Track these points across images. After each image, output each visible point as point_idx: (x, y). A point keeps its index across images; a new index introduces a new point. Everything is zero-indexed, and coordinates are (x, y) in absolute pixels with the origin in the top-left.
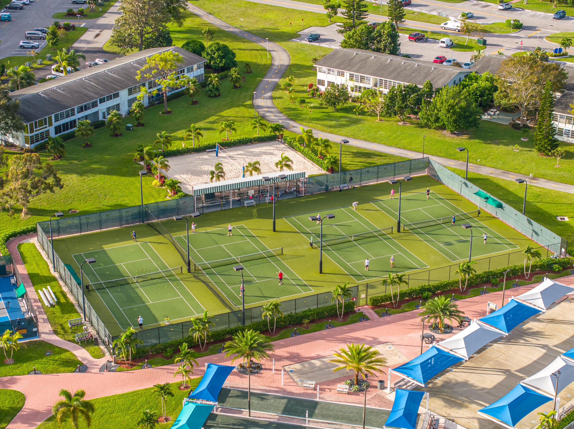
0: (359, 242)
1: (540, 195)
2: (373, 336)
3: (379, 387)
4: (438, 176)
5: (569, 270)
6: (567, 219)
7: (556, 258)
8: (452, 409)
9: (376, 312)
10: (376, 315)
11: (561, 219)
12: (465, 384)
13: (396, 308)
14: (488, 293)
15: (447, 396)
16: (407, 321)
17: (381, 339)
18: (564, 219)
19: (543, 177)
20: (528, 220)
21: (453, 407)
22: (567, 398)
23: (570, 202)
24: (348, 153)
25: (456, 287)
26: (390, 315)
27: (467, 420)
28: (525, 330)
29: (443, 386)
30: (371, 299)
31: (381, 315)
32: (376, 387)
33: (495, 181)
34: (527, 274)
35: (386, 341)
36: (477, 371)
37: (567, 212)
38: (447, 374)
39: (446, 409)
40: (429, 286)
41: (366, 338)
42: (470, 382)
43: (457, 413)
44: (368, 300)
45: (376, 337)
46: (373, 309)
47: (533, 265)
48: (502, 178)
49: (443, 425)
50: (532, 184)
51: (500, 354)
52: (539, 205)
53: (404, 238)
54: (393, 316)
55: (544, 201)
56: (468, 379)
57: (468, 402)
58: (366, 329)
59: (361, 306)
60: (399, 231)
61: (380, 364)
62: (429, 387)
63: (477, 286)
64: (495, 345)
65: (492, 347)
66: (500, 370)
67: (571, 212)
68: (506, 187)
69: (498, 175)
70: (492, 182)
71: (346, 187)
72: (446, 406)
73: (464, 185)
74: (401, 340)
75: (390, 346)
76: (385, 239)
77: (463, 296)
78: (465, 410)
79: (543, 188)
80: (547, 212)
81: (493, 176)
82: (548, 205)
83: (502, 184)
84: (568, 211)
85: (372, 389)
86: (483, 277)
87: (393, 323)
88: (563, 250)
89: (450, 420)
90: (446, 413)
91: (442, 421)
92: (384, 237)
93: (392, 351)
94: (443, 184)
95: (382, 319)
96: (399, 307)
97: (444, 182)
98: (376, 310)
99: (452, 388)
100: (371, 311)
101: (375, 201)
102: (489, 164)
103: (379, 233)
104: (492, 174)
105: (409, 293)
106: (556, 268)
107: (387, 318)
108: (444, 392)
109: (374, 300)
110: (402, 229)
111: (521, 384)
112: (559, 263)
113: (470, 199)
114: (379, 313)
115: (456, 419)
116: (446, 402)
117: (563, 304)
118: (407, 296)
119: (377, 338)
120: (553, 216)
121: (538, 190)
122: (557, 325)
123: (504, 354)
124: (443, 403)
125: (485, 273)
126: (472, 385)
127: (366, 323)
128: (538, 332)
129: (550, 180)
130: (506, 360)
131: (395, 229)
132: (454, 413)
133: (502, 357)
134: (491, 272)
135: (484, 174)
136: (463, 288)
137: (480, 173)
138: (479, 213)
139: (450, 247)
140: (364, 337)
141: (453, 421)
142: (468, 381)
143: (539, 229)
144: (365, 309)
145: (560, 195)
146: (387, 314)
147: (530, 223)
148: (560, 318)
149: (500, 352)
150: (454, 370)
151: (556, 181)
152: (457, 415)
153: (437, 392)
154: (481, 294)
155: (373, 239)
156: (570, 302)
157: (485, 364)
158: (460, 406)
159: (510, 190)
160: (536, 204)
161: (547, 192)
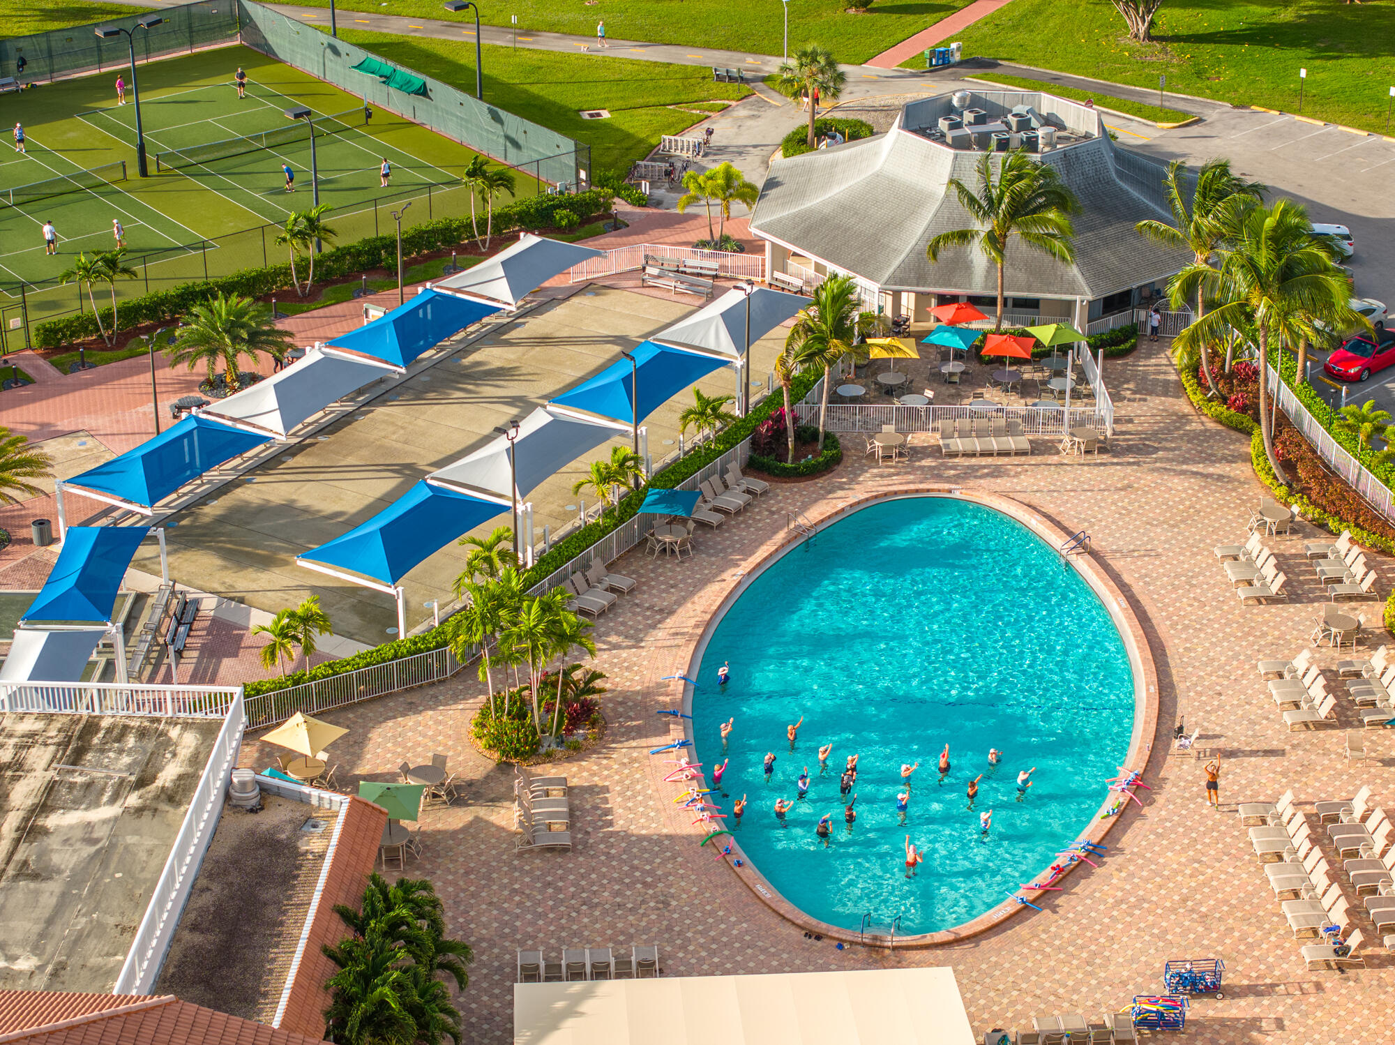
0: (29, 207)
1: (540, 68)
2: (39, 420)
3: (35, 541)
4: (267, 44)
5: (601, 224)
6: (606, 115)
7: (561, 193)
8: (241, 574)
9: (53, 363)
10: (53, 372)
11: (591, 115)
12: (288, 509)
13: (111, 349)
14: (375, 293)
15: (230, 542)
16: (142, 376)
17: (63, 425)
18: (599, 115)
19: (552, 28)
20: (490, 111)
21: (246, 568)
22: (565, 513)
23: (617, 77)
24: (29, 13)
25: (286, 284)
26: (93, 366)
27: (280, 594)
28: (466, 367)
29: (221, 520)
30: (38, 330)
31: (65, 369)
32: (30, 541)
33: (423, 46)
34: (484, 242)
35: (73, 428)
36: (321, 476)
37: (608, 100)
38: (239, 490)
39: (224, 573)
40: (207, 284)
41: (19, 427)
42: (299, 505)
43: (254, 580)
44: (33, 333)
45: (46, 420)
46: (45, 356)
47: (500, 215)
48: (443, 37)
49: (212, 613)
50: (518, 45)
51: (391, 429)
52: (535, 89)
53: (158, 188)
54: (100, 369)
55: (550, 78)
56: (294, 497)
57: (287, 550)
58: (20, 405)
59: (13, 353)
60: (144, 173)
61: (28, 470)
62: (183, 526)
63: (346, 278)
64: (380, 411)
65: (370, 415)
66: (388, 468)
67: (617, 99)
68: (451, 57)
69: (433, 32)
70: (413, 48)
71: (9, 84)
72: (225, 568)
73: (328, 51)
74: (118, 422)
75: (84, 439)
76: (103, 194)
77: (305, 306)
78: (277, 570)
79: (549, 53)
80: (554, 104)
81: (418, 35)
82: (559, 88)
83: (442, 51)
84: (610, 96)
85: (17, 547)
86: (359, 253)
87: (100, 384)
88: (583, 175)
89: (232, 599)
90: (224, 583)
91: (209, 604)
92: (102, 189)
93: (87, 450)
94: (280, 61)
95: (71, 379)
96: (120, 345)
97: (281, 56)
98: (55, 358)
99: (248, 523)
100: (41, 362)
101: (86, 112)
102: (411, 11)
103: (90, 183)
104: (415, 30)
105: (147, 307)
106: (561, 219)
107: (85, 375)
108: (223, 534)
109: (46, 330)
110: (152, 169)
111: (429, 482)
112: (571, 205)
113: (349, 89)
114: (63, 364)
115: (248, 596)
116: (224, 558)
117: (575, 300)
118: (146, 317)
119: (49, 425)
120: (570, 110)
121: (535, 57)
122: (556, 349)
123: (402, 428)
124: (219, 562)
125: (365, 242)
126: (305, 510)
127: (24, 392)
128: (501, 369)
129: (570, 34)
130: (406, 442)
131: (133, 171)
132: (246, 580)
133: (394, 437)
134: (381, 239)
135: (394, 32)
136: (303, 287)
137: (385, 31)
138: (369, 116)
139: (281, 198)
140: (12, 426)
141: (241, 600)
142: (294, 501)
143: (521, 130)
144: (25, 358)
145: (590, 63)
146: (83, 365)
147: (497, 119)
148: (565, 333)
149: (393, 424)
150: (258, 479)
151: (584, 36)
152: (254, 586)
153: (204, 535)
154: (354, 298)
155: (71, 196)
156: (597, 294)
157: (345, 456)
158: (266, 562)
159: (462, 62)
160: (527, 87)
161: (558, 59)
